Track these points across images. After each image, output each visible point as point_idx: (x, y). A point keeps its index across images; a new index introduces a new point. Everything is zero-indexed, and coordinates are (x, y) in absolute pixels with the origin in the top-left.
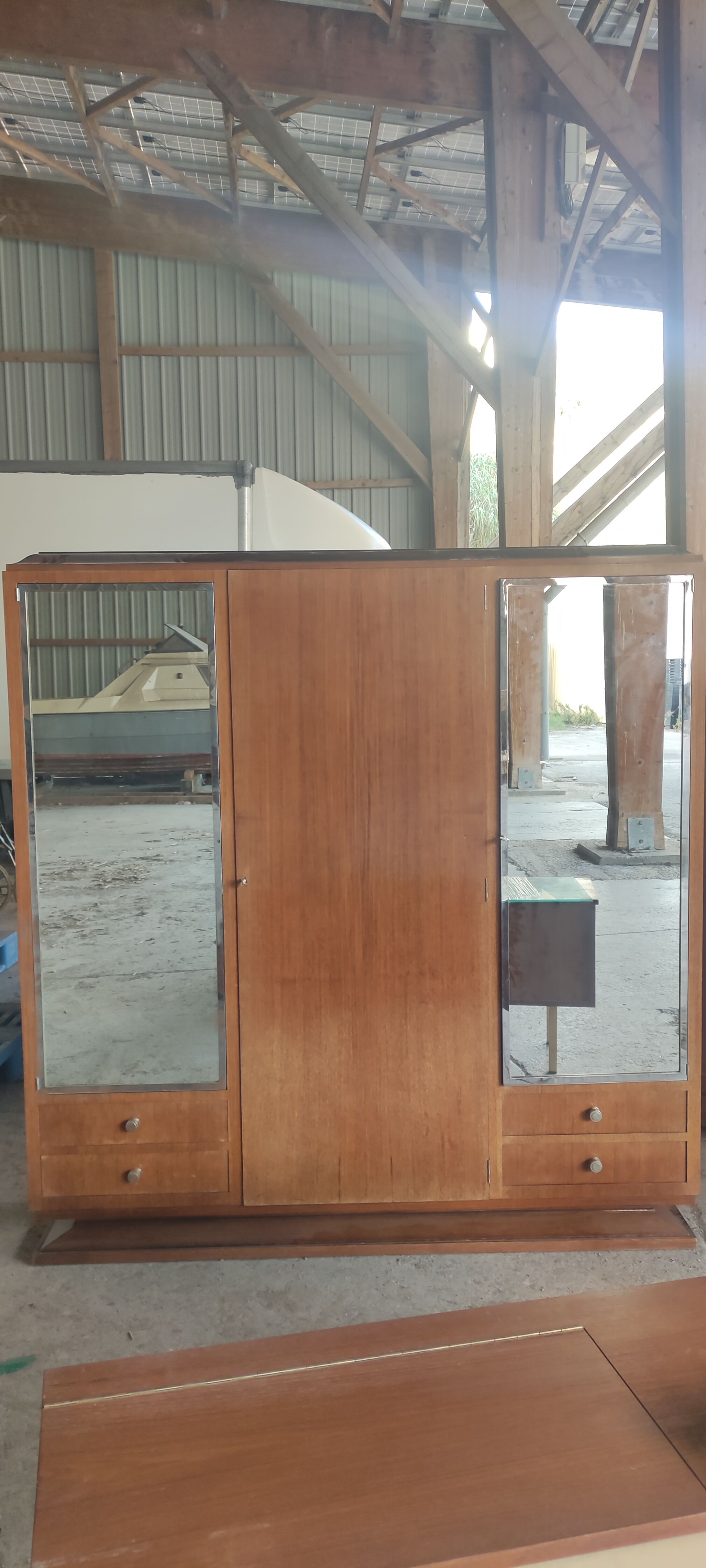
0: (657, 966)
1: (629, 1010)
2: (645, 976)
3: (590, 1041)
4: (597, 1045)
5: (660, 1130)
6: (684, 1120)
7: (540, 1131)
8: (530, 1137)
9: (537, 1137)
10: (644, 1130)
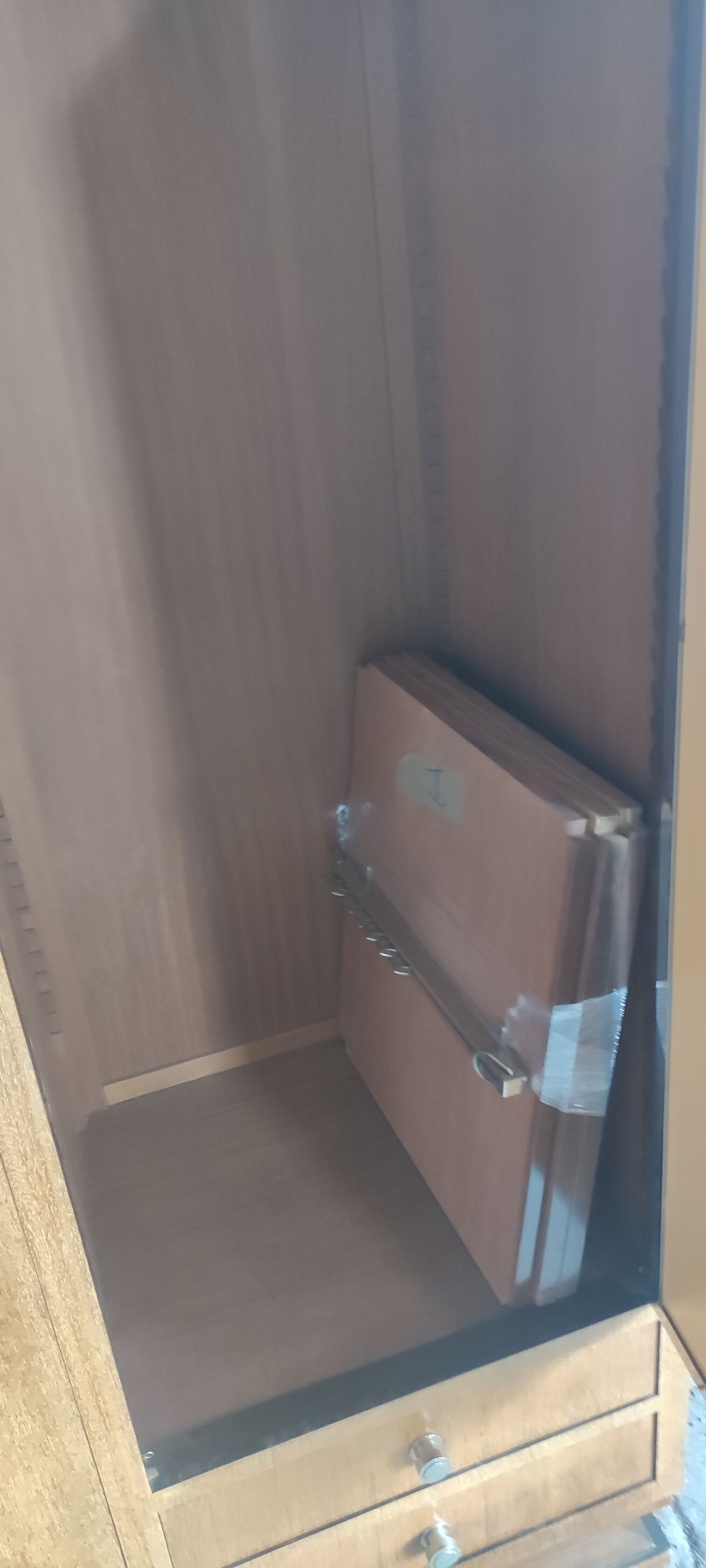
5: (594, 1413)
6: (651, 1375)
7: (285, 1536)
8: (259, 1558)
9: (276, 1553)
10: (555, 1428)
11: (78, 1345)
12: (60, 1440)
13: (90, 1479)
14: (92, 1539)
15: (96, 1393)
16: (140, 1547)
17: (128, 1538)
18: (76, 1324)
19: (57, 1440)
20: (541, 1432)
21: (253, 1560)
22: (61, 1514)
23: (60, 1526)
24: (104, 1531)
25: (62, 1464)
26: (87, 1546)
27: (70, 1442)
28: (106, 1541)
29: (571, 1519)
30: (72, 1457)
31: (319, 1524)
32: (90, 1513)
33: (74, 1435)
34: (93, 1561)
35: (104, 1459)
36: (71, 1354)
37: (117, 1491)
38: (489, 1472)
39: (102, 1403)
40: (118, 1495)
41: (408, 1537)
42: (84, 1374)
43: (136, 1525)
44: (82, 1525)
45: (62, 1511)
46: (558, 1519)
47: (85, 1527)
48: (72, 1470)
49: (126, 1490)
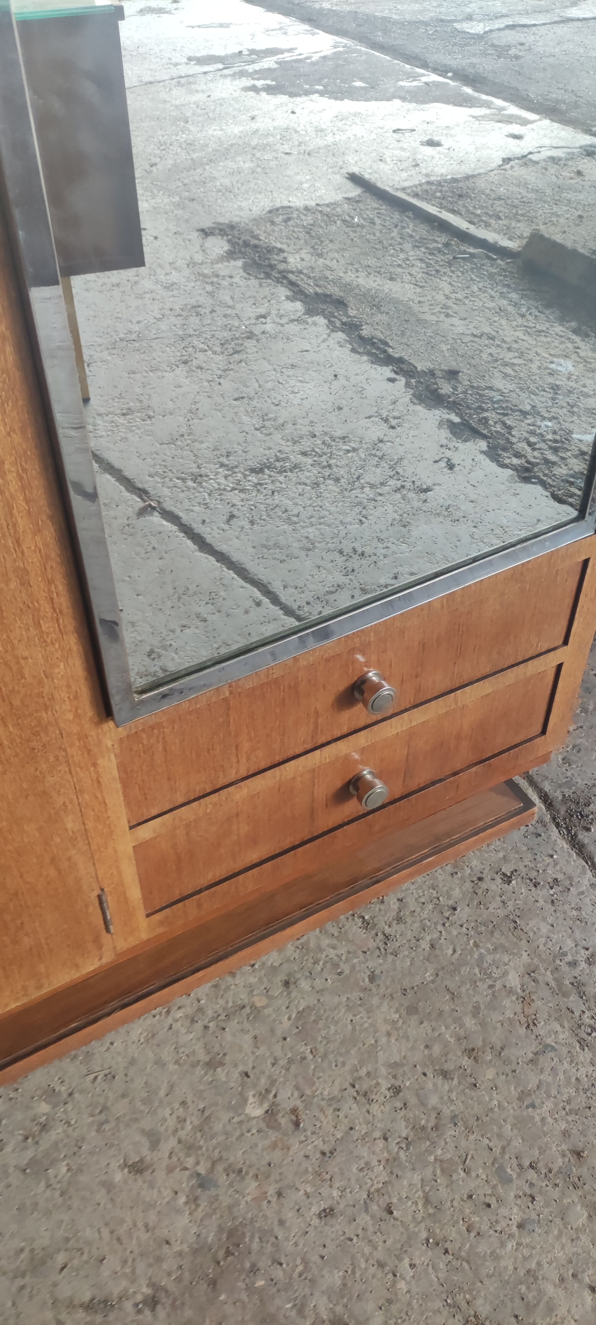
0: (162, 148)
1: (156, 238)
2: (152, 169)
3: (120, 315)
4: (134, 322)
5: (511, 661)
6: (565, 623)
7: (232, 775)
8: (206, 799)
9: (224, 793)
10: (479, 675)
11: (27, 508)
12: (8, 637)
13: (42, 692)
14: (44, 766)
15: (48, 581)
16: (92, 780)
17: (81, 768)
18: (25, 476)
19: (5, 636)
20: (466, 678)
21: (201, 800)
22: (11, 733)
23: (9, 748)
24: (57, 758)
25: (11, 669)
26: (38, 773)
27: (20, 641)
28: (59, 769)
29: (474, 769)
30: (22, 662)
31: (263, 765)
32: (42, 735)
33: (24, 633)
34: (44, 792)
35: (57, 670)
36: (19, 520)
37: (70, 711)
38: (418, 717)
39: (55, 594)
40: (70, 716)
41: (339, 784)
42: (35, 551)
43: (89, 754)
44: (34, 749)
45: (11, 730)
46: (462, 771)
47: (36, 751)
48: (22, 678)
49: (79, 711)
